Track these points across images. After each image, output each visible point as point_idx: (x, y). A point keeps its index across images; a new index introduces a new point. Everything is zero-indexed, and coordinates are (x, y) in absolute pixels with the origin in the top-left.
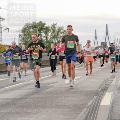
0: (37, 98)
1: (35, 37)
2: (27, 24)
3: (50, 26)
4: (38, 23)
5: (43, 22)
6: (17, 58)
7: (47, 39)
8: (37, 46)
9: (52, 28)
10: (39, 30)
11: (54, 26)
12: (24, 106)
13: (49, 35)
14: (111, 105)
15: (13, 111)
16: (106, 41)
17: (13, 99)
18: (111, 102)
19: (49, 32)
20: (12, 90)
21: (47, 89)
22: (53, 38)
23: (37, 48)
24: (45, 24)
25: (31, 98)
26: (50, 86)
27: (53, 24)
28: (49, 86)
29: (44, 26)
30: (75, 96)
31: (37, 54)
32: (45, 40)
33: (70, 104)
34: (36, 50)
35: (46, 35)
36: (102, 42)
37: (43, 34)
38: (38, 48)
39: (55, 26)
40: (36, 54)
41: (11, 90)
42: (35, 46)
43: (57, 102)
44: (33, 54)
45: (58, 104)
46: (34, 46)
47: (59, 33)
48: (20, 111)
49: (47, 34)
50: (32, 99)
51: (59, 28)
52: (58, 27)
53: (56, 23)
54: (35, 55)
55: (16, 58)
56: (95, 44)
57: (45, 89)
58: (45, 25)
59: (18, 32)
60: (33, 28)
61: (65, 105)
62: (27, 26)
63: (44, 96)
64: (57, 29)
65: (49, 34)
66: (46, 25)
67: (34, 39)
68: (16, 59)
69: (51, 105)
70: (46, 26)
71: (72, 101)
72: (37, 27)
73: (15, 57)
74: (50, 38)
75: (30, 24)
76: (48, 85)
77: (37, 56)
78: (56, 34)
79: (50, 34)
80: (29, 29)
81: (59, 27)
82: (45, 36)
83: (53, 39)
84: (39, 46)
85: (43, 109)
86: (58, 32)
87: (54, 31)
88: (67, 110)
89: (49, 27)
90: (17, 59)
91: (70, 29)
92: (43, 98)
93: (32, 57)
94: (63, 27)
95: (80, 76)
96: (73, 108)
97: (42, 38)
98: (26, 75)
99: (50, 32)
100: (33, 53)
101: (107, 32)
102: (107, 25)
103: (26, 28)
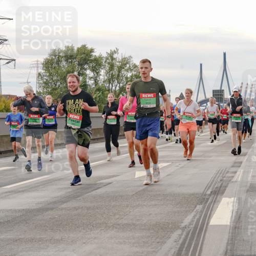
0: (76, 209)
2: (54, 51)
3: (104, 55)
4: (78, 49)
5: (89, 47)
6: (36, 122)
7: (96, 82)
8: (77, 100)
9: (107, 59)
10: (81, 65)
11: (111, 55)
12: (48, 227)
13: (100, 75)
14: (232, 224)
15: (23, 237)
16: (222, 89)
17: (23, 210)
18: (233, 219)
19: (102, 69)
20: (23, 191)
21: (96, 189)
22: (110, 81)
23: (77, 105)
24: (92, 51)
25: (62, 209)
26: (103, 183)
27: (109, 52)
28: (101, 183)
29: (91, 55)
30: (156, 205)
31: (78, 118)
32: (94, 86)
33: (145, 222)
34: (75, 110)
35: (95, 73)
36: (214, 91)
37: (89, 73)
39: (115, 56)
40: (76, 117)
41: (19, 192)
42: (73, 100)
43: (117, 217)
44: (70, 118)
45: (120, 222)
47: (123, 70)
48: (38, 237)
49: (97, 73)
50: (64, 211)
51: (122, 60)
52: (120, 59)
53: (117, 50)
54: (73, 120)
56: (199, 94)
57: (92, 191)
58: (94, 54)
59: (36, 68)
60: (67, 60)
61: (134, 224)
62: (55, 56)
63: (89, 204)
64: (119, 62)
65: (101, 73)
66: (96, 54)
67: (72, 86)
69: (105, 223)
70: (95, 56)
71: (150, 214)
72: (76, 58)
73: (32, 120)
74: (104, 82)
75: (62, 51)
76: (99, 182)
77: (78, 122)
78: (115, 72)
79: (102, 72)
80: (58, 62)
81: (123, 57)
82: (92, 78)
83: (110, 83)
84: (81, 101)
85: (87, 231)
86: (120, 69)
87: (112, 67)
88: (139, 235)
89: (101, 58)
91: (146, 68)
92: (87, 209)
93: (68, 124)
94: (131, 57)
95: (167, 162)
96: (153, 231)
97: (85, 82)
99: (102, 67)
100: (71, 116)
101: (225, 70)
102: (225, 54)
103: (52, 59)
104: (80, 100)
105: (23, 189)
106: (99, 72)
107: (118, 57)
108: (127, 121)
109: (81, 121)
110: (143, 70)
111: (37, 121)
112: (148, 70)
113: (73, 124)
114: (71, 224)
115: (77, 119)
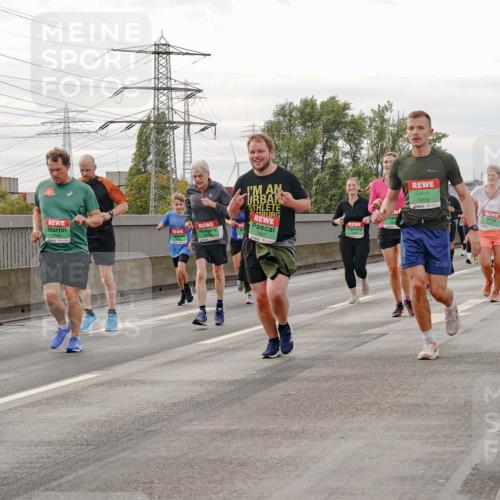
0: (326, 379)
1: (260, 151)
2: (283, 108)
3: (368, 114)
4: (323, 105)
5: (341, 100)
6: (211, 235)
7: (355, 160)
8: (270, 186)
9: (373, 120)
10: (328, 131)
11: (380, 114)
12: (278, 410)
13: (362, 148)
15: (236, 427)
17: (236, 381)
19: (365, 138)
20: (234, 349)
21: (359, 346)
22: (378, 158)
23: (271, 196)
24: (346, 106)
25: (303, 379)
26: (370, 335)
27: (376, 109)
28: (367, 335)
29: (346, 114)
30: (463, 372)
31: (271, 221)
32: (350, 168)
33: (446, 400)
34: (265, 205)
35: (353, 146)
37: (342, 145)
38: (274, 195)
39: (387, 115)
40: (266, 220)
41: (229, 350)
42: (260, 187)
43: (398, 392)
44: (255, 223)
45: (403, 401)
46: (257, 189)
47: (401, 139)
48: (264, 427)
49: (357, 145)
50: (305, 382)
51: (399, 121)
52: (396, 120)
53: (391, 105)
54: (261, 227)
55: (206, 236)
57: (353, 348)
58: (350, 112)
60: (304, 124)
61: (427, 406)
62: (284, 116)
63: (348, 371)
64: (394, 126)
65: (362, 145)
66: (354, 112)
67: (257, 158)
68: (210, 239)
69: (377, 403)
70: (353, 116)
71: (455, 388)
72: (319, 119)
73: (201, 234)
74: (367, 160)
75: (295, 108)
76: (364, 332)
77: (271, 230)
78: (387, 142)
79: (365, 143)
80: (290, 127)
81: (401, 117)
83: (378, 161)
84: (278, 188)
85: (347, 418)
86: (397, 136)
87: (381, 135)
88: (436, 423)
89: (362, 118)
90: (213, 239)
91: (421, 128)
92: (346, 379)
93: (250, 236)
96: (459, 417)
97: (337, 161)
98: (248, 303)
99: (365, 135)
100: (256, 218)
103: (279, 123)
104: (276, 186)
105: (235, 345)
106: (359, 144)
107: (392, 116)
108: (385, 226)
109: (277, 229)
110: (414, 132)
111: (213, 233)
112: (424, 131)
113: (261, 234)
114: (318, 406)
115: (269, 224)
